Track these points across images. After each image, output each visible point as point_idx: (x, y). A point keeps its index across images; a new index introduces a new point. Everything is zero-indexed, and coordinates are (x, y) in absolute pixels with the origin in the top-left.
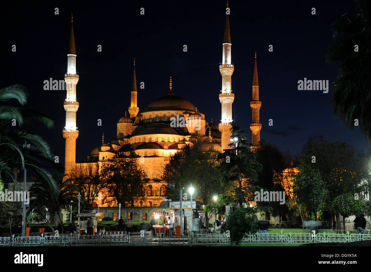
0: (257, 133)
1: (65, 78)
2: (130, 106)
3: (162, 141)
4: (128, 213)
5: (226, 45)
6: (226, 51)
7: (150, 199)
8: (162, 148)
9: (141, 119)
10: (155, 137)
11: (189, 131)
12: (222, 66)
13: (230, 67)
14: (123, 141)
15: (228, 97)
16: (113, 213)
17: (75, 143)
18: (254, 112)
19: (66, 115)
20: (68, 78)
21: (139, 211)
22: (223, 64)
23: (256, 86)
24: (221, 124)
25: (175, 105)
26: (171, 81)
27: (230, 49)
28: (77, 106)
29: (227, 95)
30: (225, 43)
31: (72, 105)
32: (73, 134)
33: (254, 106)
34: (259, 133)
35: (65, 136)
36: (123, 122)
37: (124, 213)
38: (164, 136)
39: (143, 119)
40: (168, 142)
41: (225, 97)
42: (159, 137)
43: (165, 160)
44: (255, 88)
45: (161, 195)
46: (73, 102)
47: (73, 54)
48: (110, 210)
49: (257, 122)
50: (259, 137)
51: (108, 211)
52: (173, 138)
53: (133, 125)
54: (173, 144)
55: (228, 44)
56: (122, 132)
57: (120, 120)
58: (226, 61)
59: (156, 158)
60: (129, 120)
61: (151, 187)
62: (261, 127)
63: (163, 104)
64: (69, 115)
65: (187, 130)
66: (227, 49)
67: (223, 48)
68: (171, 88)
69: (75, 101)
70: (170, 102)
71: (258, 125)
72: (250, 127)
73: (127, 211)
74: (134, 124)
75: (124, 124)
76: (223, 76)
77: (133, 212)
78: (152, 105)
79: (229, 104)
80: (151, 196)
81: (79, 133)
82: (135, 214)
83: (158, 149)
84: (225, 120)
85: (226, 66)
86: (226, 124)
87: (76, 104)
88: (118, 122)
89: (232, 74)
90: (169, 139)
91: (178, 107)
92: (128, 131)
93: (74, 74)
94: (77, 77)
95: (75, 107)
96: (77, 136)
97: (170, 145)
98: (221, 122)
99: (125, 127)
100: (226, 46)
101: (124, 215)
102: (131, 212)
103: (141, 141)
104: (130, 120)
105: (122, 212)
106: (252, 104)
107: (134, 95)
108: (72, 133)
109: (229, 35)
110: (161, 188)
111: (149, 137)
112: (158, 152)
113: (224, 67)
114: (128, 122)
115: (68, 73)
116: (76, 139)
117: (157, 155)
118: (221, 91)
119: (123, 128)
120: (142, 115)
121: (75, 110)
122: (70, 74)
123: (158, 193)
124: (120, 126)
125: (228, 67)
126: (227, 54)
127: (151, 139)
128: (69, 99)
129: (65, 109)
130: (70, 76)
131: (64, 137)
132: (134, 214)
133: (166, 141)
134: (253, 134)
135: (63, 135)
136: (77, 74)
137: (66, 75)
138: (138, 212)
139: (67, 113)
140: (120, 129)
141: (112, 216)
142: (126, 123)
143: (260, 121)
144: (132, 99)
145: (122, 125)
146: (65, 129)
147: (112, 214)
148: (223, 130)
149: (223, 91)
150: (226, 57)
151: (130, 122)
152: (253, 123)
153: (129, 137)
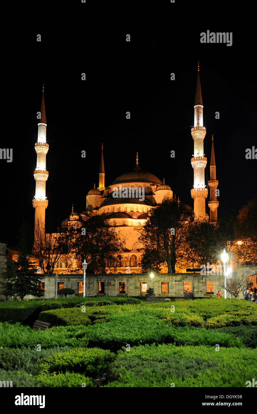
0: (215, 209)
1: (36, 147)
2: (99, 187)
3: (131, 211)
4: (99, 282)
5: (198, 107)
6: (198, 113)
7: (120, 270)
8: (130, 217)
9: (110, 192)
10: (124, 207)
11: (157, 202)
12: (194, 128)
13: (203, 129)
14: (92, 212)
15: (201, 161)
16: (78, 283)
17: (45, 213)
18: (212, 190)
19: (36, 184)
20: (38, 147)
21: (114, 280)
22: (195, 127)
23: (213, 166)
24: (194, 189)
25: (142, 178)
26: (137, 157)
27: (202, 111)
28: (47, 176)
29: (200, 159)
30: (197, 105)
31: (41, 174)
32: (43, 203)
33: (212, 185)
34: (217, 210)
35: (35, 206)
36: (92, 193)
37: (93, 282)
38: (133, 206)
39: (111, 192)
40: (137, 212)
41: (197, 161)
42: (128, 207)
43: (134, 230)
44: (213, 168)
45: (131, 266)
46: (42, 171)
47: (43, 123)
48: (73, 278)
49: (214, 199)
50: (216, 213)
51: (71, 279)
52: (142, 208)
53: (102, 198)
54: (142, 214)
55: (200, 106)
56: (91, 204)
57: (89, 192)
58: (198, 124)
59: (125, 228)
60: (97, 192)
61: (120, 257)
62: (218, 204)
63: (131, 177)
64: (39, 184)
65: (155, 201)
66: (199, 111)
67: (195, 110)
68: (137, 163)
69: (45, 170)
70: (137, 175)
71: (216, 203)
72: (209, 205)
73: (97, 280)
74: (102, 196)
75: (93, 196)
76: (195, 139)
77: (105, 281)
78: (120, 178)
79: (202, 168)
80: (121, 266)
81: (49, 203)
82: (109, 284)
83: (127, 218)
84: (198, 185)
85: (198, 128)
86: (200, 189)
87: (45, 173)
88: (87, 195)
89: (204, 137)
90: (138, 209)
91: (146, 179)
92: (97, 203)
93: (44, 143)
94: (46, 145)
95: (44, 176)
96: (46, 205)
97: (139, 215)
98: (193, 188)
99: (94, 199)
100: (198, 109)
101: (93, 286)
102: (103, 281)
103: (110, 211)
104: (99, 192)
105: (90, 282)
106: (210, 182)
107: (102, 177)
108: (41, 202)
109: (201, 97)
110: (130, 258)
111: (118, 207)
112: (127, 221)
113: (197, 130)
114: (96, 194)
115: (38, 142)
116: (46, 210)
117: (126, 225)
118: (193, 155)
119: (92, 200)
120: (111, 188)
121: (45, 179)
122: (40, 143)
123: (128, 264)
124: (89, 198)
125: (201, 130)
126: (199, 117)
127: (119, 208)
128: (38, 168)
129: (35, 179)
130: (41, 145)
131: (33, 207)
132: (106, 284)
133: (135, 211)
134: (211, 211)
135: (33, 204)
136: (47, 143)
137: (36, 144)
138: (113, 282)
139: (36, 182)
140: (89, 201)
141: (77, 287)
142: (95, 195)
143: (217, 199)
144: (100, 180)
145: (91, 197)
146: (35, 198)
147: (76, 284)
148: (196, 197)
149: (195, 155)
150: (198, 120)
151: (98, 194)
152: (212, 200)
153: (97, 208)
